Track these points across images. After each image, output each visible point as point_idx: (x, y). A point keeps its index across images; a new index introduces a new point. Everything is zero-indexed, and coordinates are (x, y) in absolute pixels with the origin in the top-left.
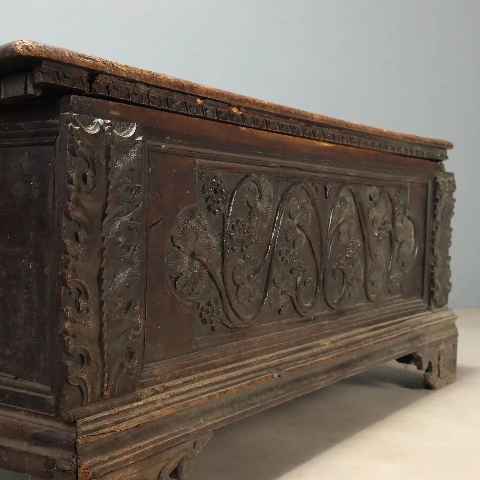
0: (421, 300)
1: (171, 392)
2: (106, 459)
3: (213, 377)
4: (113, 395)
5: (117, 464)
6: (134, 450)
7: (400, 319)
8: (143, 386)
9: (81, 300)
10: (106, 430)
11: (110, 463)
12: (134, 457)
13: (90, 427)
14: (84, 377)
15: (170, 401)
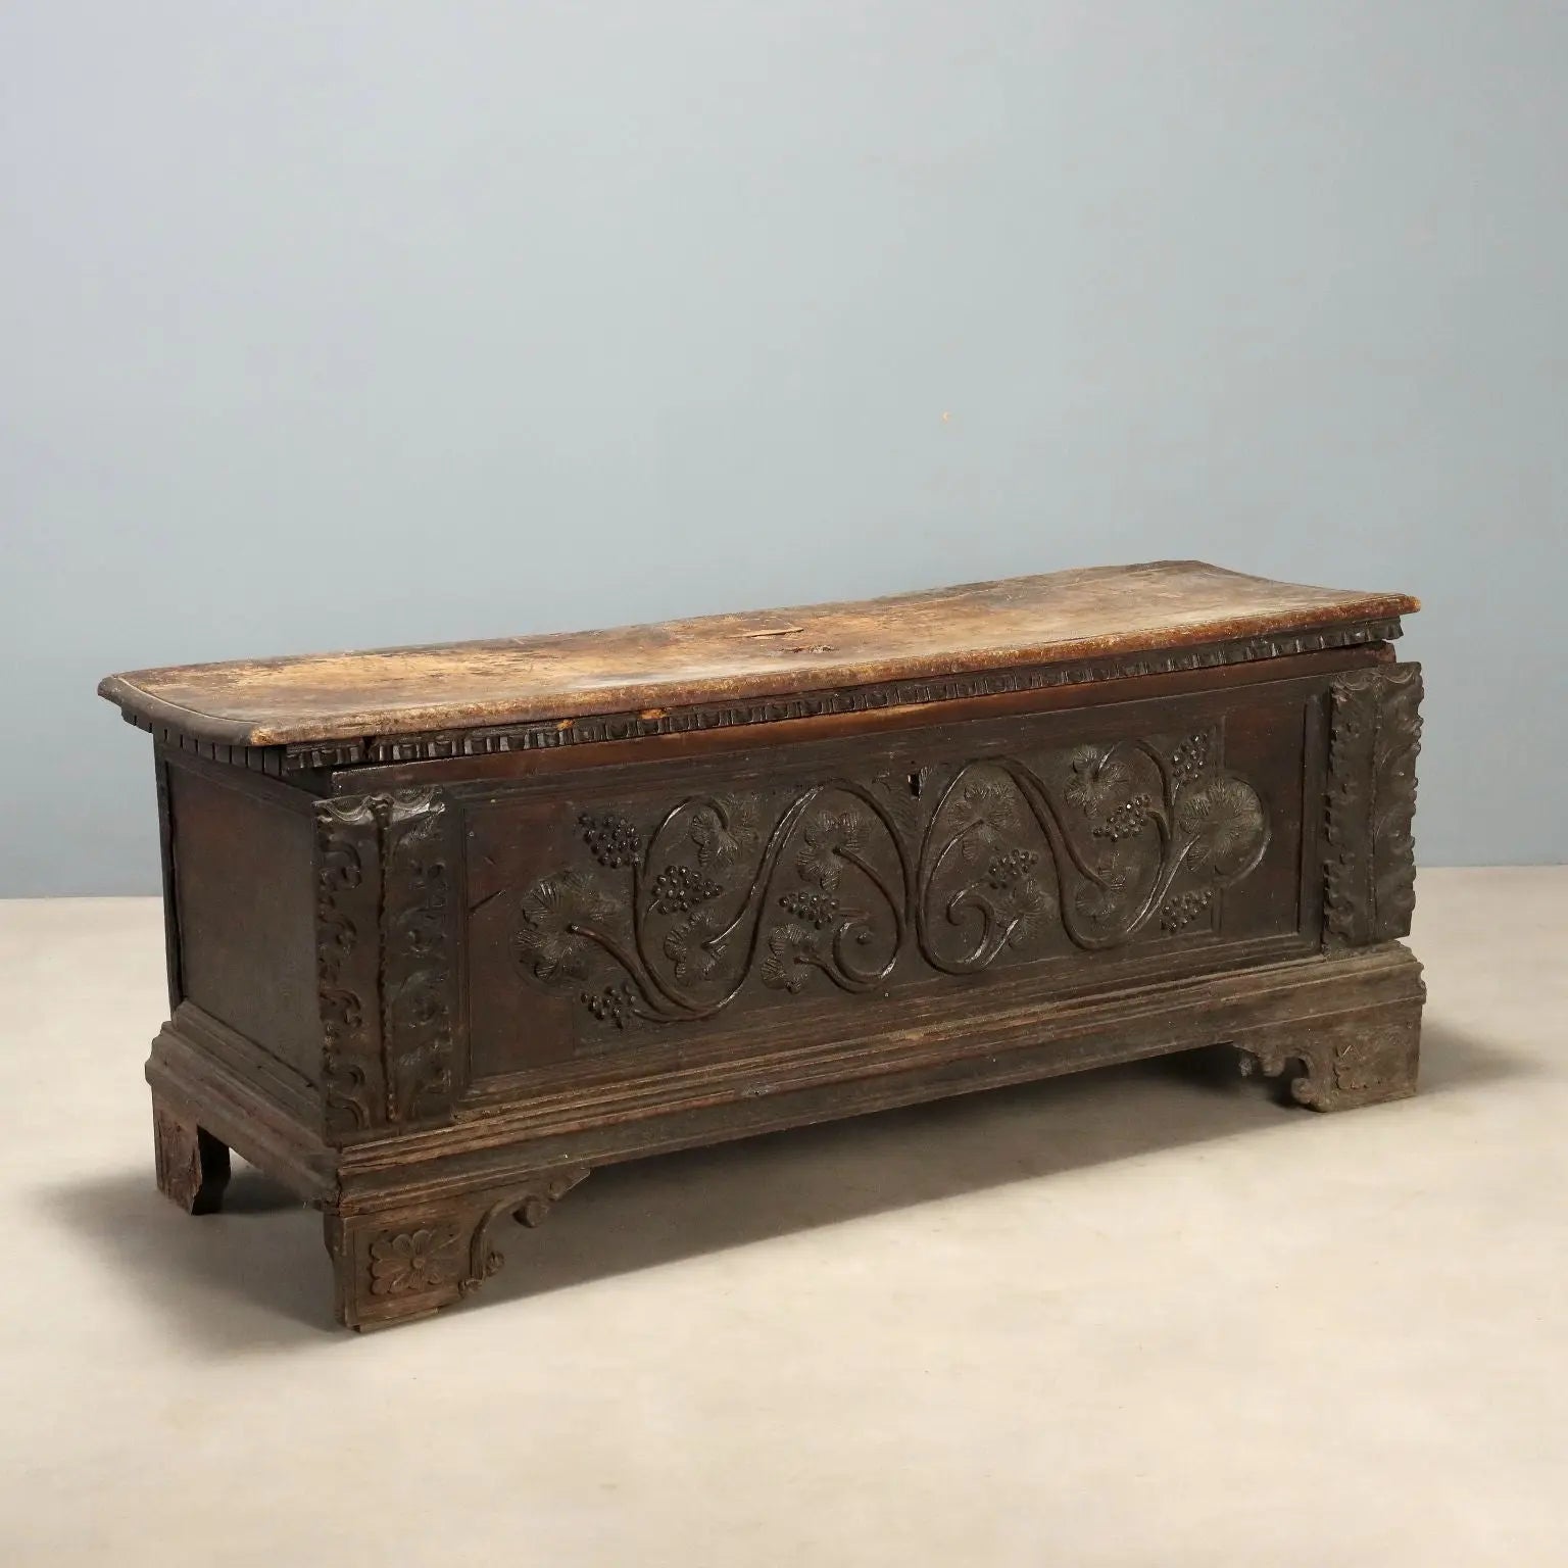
0: (1295, 934)
1: (508, 1117)
2: (382, 1194)
3: (606, 1095)
4: (409, 1119)
5: (399, 1201)
6: (430, 1187)
7: (1194, 979)
8: (468, 1107)
9: (348, 1012)
10: (384, 1161)
11: (388, 1200)
12: (429, 1195)
13: (359, 1157)
14: (354, 1099)
15: (503, 1129)
